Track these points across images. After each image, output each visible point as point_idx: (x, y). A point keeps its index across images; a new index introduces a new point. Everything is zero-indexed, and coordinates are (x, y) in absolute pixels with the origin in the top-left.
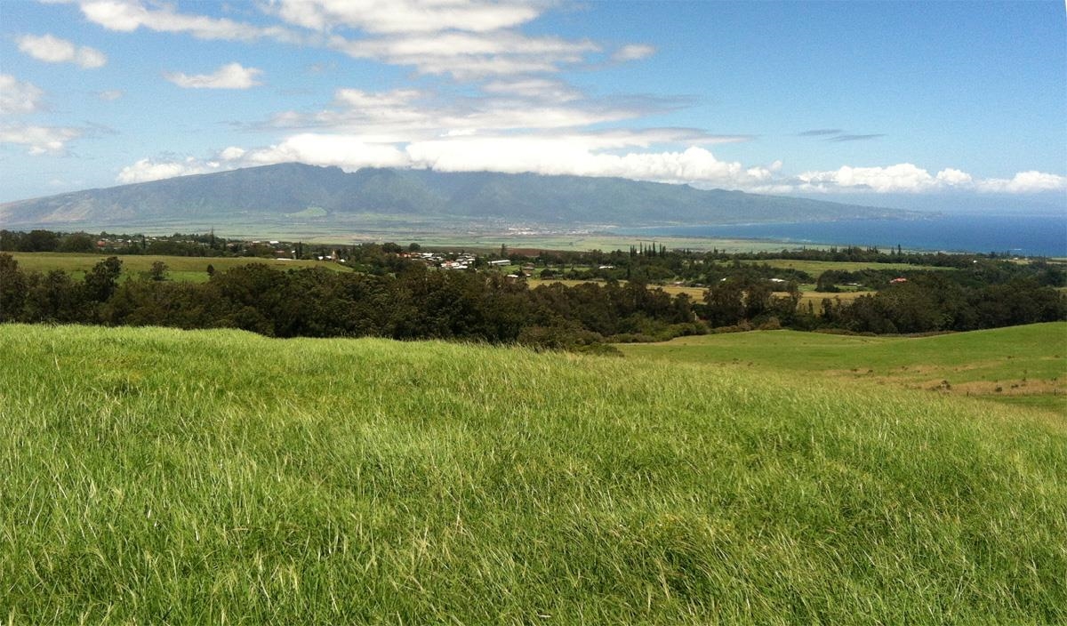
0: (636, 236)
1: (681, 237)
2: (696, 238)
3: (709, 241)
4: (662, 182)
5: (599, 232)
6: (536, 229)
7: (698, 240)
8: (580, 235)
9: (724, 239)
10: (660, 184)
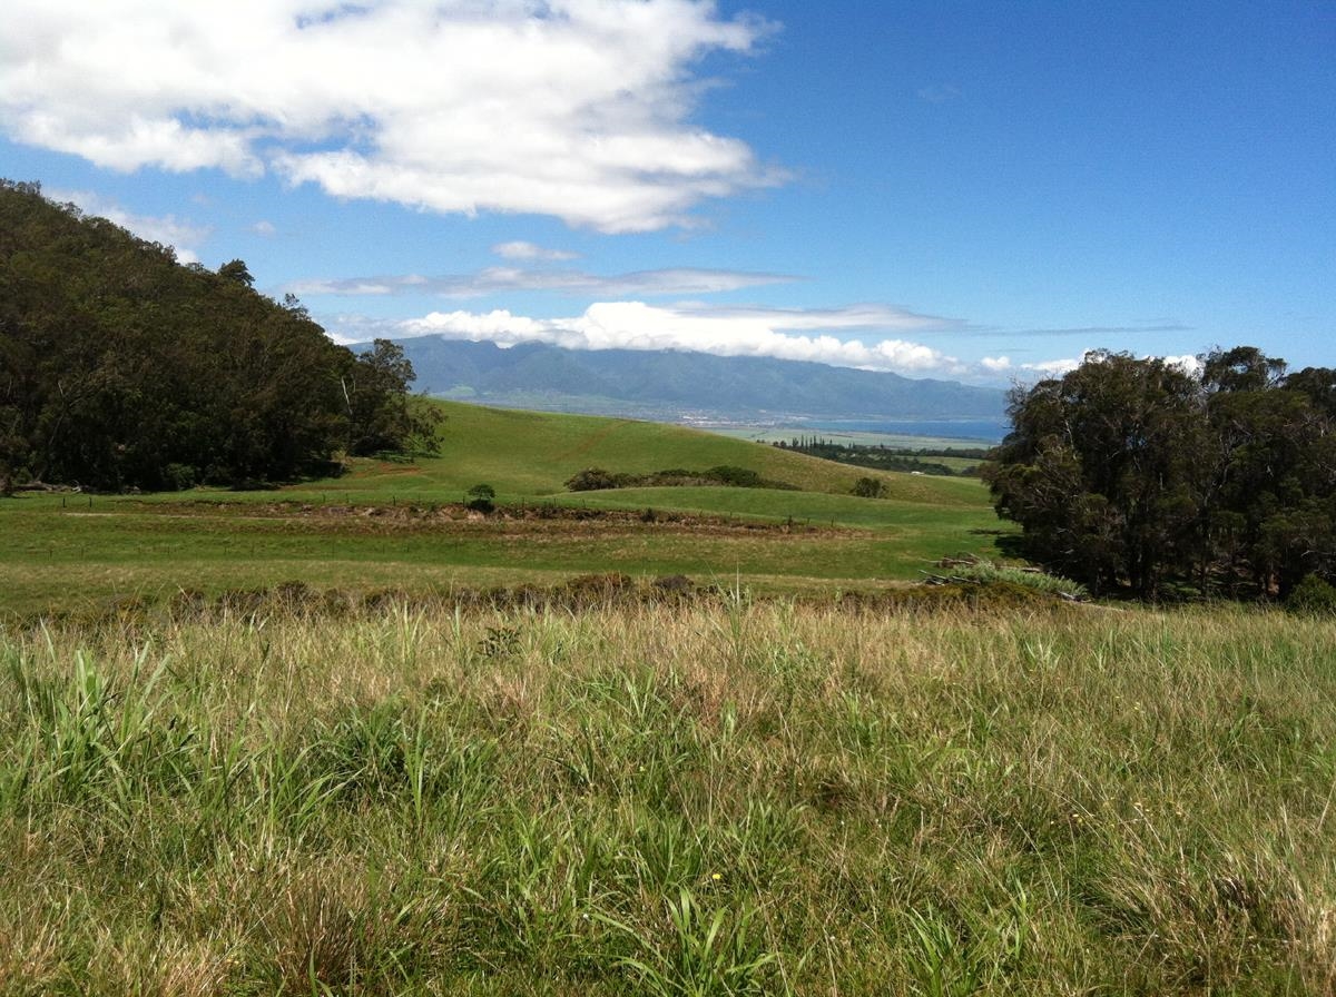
0: (829, 430)
1: (880, 432)
2: (897, 434)
3: (913, 438)
4: (863, 368)
5: (787, 425)
6: (715, 419)
7: (901, 437)
8: (765, 426)
9: (930, 436)
10: (862, 371)
